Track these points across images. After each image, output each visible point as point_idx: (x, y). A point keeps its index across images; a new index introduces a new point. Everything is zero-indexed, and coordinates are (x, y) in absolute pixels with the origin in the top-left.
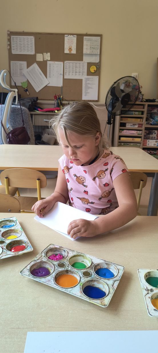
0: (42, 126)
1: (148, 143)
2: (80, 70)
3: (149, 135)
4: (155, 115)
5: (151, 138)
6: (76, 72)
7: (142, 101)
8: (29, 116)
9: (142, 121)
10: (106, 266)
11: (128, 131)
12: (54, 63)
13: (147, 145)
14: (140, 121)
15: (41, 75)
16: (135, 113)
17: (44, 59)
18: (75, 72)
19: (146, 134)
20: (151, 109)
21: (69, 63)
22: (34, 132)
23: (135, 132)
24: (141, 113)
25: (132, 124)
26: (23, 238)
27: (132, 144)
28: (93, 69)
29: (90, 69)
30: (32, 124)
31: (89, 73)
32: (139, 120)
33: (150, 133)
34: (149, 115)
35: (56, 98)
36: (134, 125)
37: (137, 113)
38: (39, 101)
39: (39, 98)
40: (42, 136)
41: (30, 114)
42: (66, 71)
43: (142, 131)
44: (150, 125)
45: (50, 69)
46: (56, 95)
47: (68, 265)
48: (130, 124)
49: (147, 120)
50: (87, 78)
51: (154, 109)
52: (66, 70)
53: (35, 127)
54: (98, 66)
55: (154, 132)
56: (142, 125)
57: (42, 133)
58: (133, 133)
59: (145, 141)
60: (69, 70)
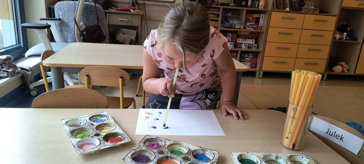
0: (115, 25)
4: (229, 19)
7: (217, 5)
8: (103, 14)
10: (202, 152)
20: (225, 13)
24: (216, 16)
26: (118, 130)
30: (106, 22)
32: (214, 22)
34: (224, 18)
37: (212, 16)
40: (117, 36)
41: (104, 12)
44: (224, 28)
47: (167, 152)
49: (222, 23)
51: (228, 13)
53: (109, 25)
55: (229, 35)
57: (116, 33)
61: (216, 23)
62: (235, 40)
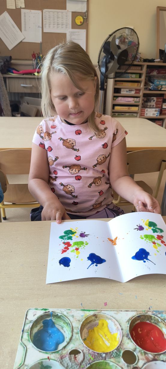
0: (18, 93)
1: (145, 114)
2: (62, 22)
3: (146, 103)
4: (155, 79)
5: (149, 107)
6: (58, 25)
7: (139, 62)
8: (2, 80)
9: (139, 85)
11: (123, 99)
12: (30, 11)
15: (14, 27)
16: (131, 76)
17: (17, 6)
18: (56, 23)
19: (143, 101)
20: (150, 72)
21: (49, 12)
22: (10, 101)
23: (132, 99)
24: (138, 76)
25: (128, 90)
27: (127, 114)
28: (80, 21)
29: (75, 21)
30: (7, 89)
31: (75, 26)
33: (148, 101)
34: (147, 78)
35: (35, 57)
36: (131, 90)
37: (134, 76)
38: (13, 61)
39: (13, 58)
40: (20, 106)
42: (45, 23)
43: (139, 99)
44: (148, 90)
45: (25, 19)
46: (35, 53)
48: (125, 90)
49: (146, 85)
50: (71, 32)
51: (152, 71)
52: (45, 21)
53: (11, 94)
54: (85, 16)
55: (153, 99)
56: (139, 90)
57: (19, 102)
58: (129, 101)
59: (143, 111)
60: (49, 21)
61: (138, 85)
62: (160, 106)
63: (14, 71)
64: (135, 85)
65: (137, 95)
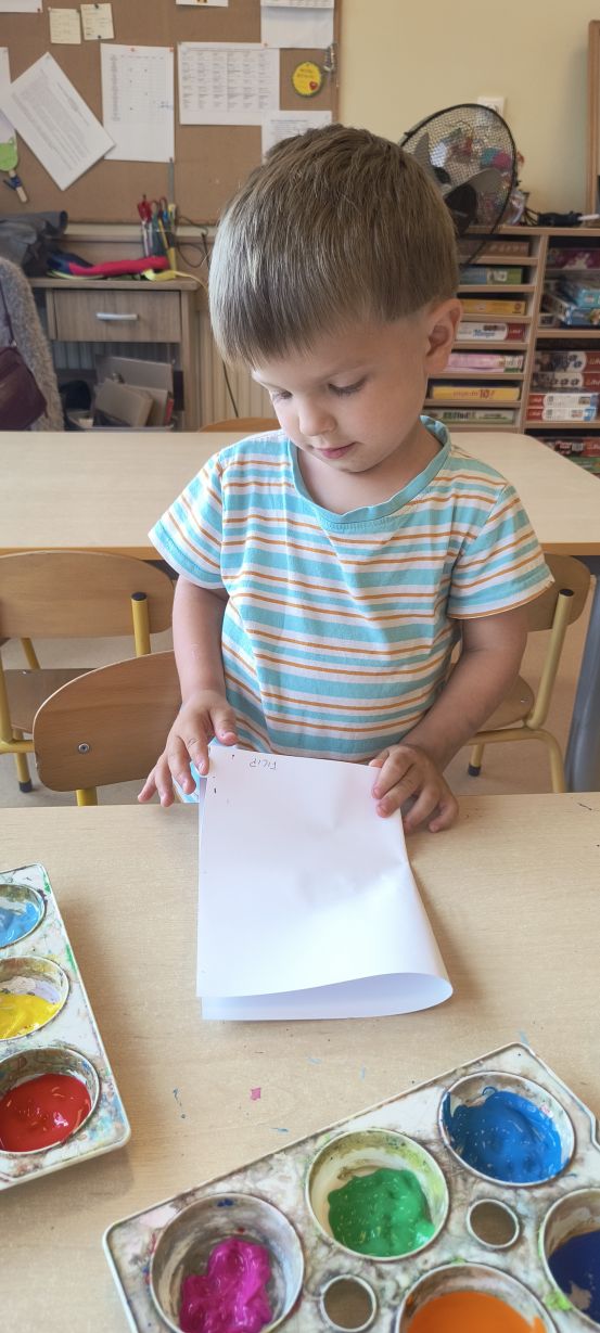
0: (91, 344)
1: (547, 408)
2: (247, 86)
3: (550, 374)
4: (579, 285)
5: (559, 385)
6: (231, 96)
7: (525, 224)
9: (522, 310)
11: (462, 358)
12: (133, 50)
13: (544, 417)
14: (517, 312)
15: (76, 109)
16: (492, 277)
17: (85, 32)
18: (225, 91)
19: (539, 367)
20: (561, 259)
21: (201, 51)
23: (498, 359)
24: (518, 274)
25: (480, 326)
27: (480, 414)
28: (309, 80)
29: (292, 80)
31: (290, 98)
32: (511, 305)
33: (556, 364)
34: (552, 282)
35: (149, 212)
36: (491, 328)
37: (501, 275)
38: (71, 230)
39: (70, 216)
40: (96, 388)
41: (29, 287)
42: (187, 91)
43: (521, 358)
44: (555, 327)
45: (115, 80)
46: (149, 199)
48: (473, 327)
49: (545, 306)
50: (278, 119)
51: (571, 256)
52: (187, 83)
53: (61, 346)
54: (329, 64)
55: (575, 357)
56: (523, 327)
57: (92, 374)
58: (485, 365)
59: (536, 400)
60: (201, 84)
63: (72, 265)
64: (508, 310)
65: (515, 344)
